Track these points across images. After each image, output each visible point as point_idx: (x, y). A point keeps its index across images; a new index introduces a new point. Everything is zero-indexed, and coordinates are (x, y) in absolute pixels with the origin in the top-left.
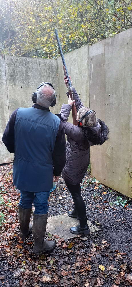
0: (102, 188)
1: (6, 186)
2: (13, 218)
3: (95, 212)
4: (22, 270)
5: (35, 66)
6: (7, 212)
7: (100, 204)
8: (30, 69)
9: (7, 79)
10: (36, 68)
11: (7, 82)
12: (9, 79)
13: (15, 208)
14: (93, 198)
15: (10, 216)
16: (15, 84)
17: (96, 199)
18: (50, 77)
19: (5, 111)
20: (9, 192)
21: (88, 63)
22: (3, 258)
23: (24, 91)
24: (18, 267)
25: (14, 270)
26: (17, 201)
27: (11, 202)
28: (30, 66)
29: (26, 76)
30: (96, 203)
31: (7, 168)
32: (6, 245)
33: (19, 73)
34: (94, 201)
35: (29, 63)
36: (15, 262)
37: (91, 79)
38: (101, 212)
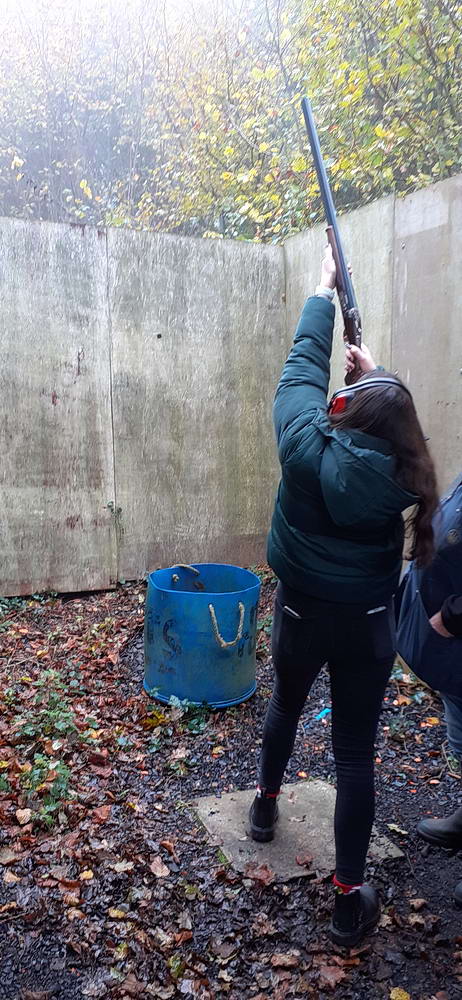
0: (423, 701)
1: (85, 669)
2: (100, 784)
3: (391, 789)
4: (114, 974)
5: (209, 266)
6: (79, 761)
7: (413, 761)
8: (189, 276)
9: (112, 308)
10: (211, 272)
11: (113, 318)
12: (118, 307)
13: (109, 751)
14: (389, 738)
15: (92, 778)
16: (137, 326)
17: (400, 742)
18: (258, 305)
19: (99, 415)
20: (96, 692)
21: (390, 259)
22: (52, 925)
23: (168, 350)
24: (100, 964)
25: (86, 973)
26: (119, 725)
27: (97, 726)
28: (192, 266)
29: (175, 299)
30: (397, 756)
31: (96, 609)
32: (67, 880)
33: (153, 290)
34: (392, 749)
35: (186, 255)
36: (90, 945)
37: (398, 314)
38: (415, 791)
